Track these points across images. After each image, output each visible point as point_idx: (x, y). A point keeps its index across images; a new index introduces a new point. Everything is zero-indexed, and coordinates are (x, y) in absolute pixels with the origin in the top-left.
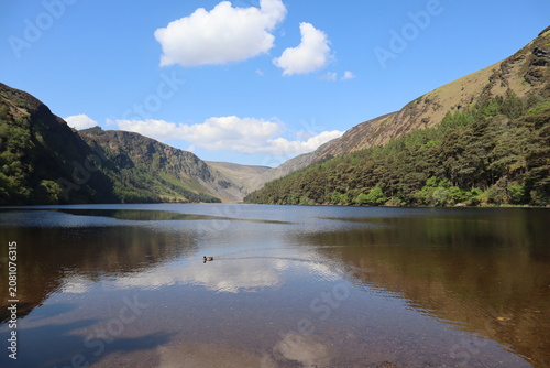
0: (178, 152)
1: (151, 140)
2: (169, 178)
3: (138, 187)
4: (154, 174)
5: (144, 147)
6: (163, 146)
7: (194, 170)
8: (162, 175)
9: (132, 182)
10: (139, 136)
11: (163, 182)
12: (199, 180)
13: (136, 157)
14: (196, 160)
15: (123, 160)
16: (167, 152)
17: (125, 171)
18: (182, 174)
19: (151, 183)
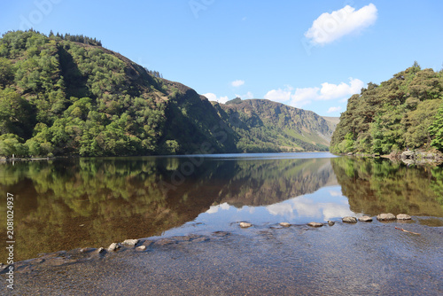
0: (301, 112)
1: (278, 104)
2: (292, 133)
3: (264, 140)
4: (279, 130)
5: (272, 110)
6: (288, 108)
7: (314, 125)
8: (286, 130)
9: (259, 137)
10: (268, 101)
11: (286, 136)
12: (318, 133)
13: (265, 118)
14: (316, 117)
15: (255, 121)
16: (292, 113)
17: (255, 130)
18: (304, 129)
19: (275, 137)
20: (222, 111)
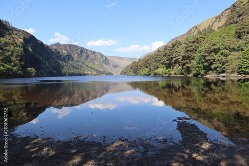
0: (94, 53)
1: (81, 48)
2: (90, 64)
3: (75, 68)
4: (83, 63)
5: (79, 51)
6: (87, 50)
7: (101, 60)
8: (87, 63)
9: (73, 67)
10: (76, 46)
11: (87, 66)
12: (104, 64)
13: (75, 56)
14: (102, 56)
15: (69, 57)
16: (89, 53)
17: (70, 62)
18: (96, 62)
19: (81, 67)
20: (51, 50)
